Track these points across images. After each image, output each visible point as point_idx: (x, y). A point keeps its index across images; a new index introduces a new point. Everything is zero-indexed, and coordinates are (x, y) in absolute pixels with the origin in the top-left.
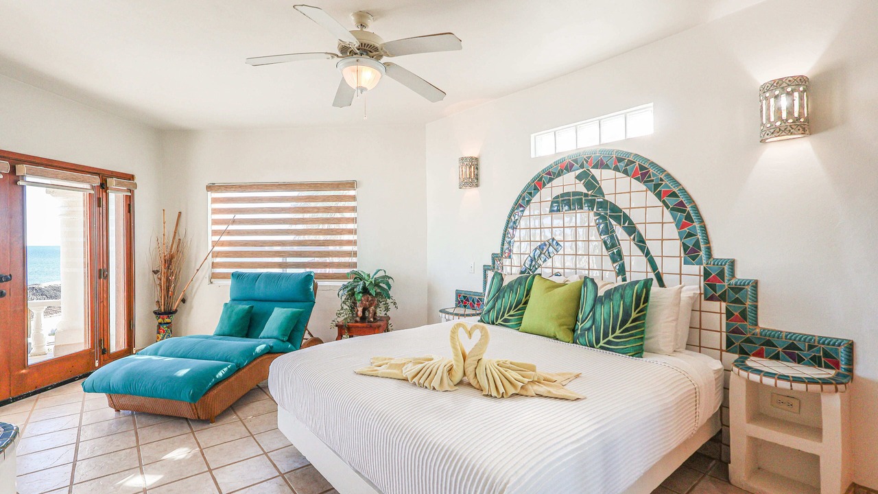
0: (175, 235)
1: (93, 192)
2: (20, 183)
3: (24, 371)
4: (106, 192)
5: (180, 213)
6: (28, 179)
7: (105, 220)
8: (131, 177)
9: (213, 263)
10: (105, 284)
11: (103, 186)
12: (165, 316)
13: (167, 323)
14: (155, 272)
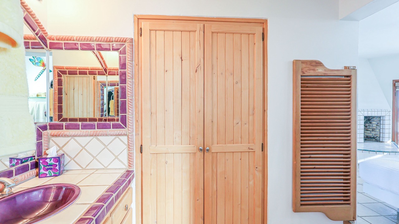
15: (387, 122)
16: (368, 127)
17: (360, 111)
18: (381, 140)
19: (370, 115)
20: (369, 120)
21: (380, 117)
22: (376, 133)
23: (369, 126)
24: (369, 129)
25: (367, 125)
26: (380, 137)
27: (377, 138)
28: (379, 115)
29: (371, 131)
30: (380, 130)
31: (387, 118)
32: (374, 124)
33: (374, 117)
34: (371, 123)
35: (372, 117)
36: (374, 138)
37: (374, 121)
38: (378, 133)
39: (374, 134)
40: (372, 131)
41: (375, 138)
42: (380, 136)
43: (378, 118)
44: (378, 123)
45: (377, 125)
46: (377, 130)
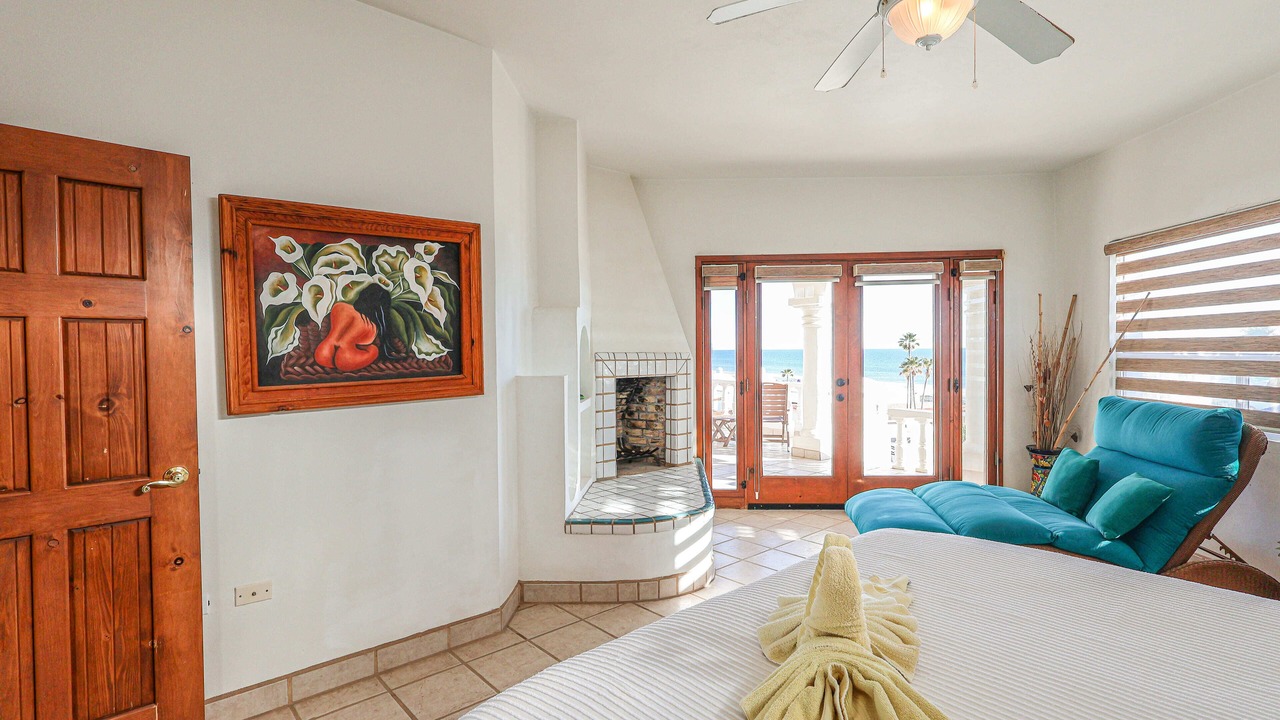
0: (1065, 334)
1: (938, 282)
2: (857, 284)
3: (860, 481)
4: (958, 279)
5: (1075, 296)
6: (866, 278)
7: (956, 316)
8: (998, 254)
9: (1118, 379)
10: (957, 399)
11: (955, 272)
12: (1039, 456)
13: (1043, 467)
14: (1028, 388)
15: (680, 397)
16: (636, 416)
17: (603, 360)
18: (668, 460)
19: (633, 373)
20: (639, 390)
21: (663, 380)
22: (656, 433)
23: (638, 410)
24: (640, 423)
25: (634, 409)
26: (664, 450)
27: (659, 451)
28: (661, 373)
29: (643, 429)
30: (664, 424)
31: (680, 382)
32: (650, 404)
33: (648, 380)
34: (642, 400)
35: (644, 381)
36: (649, 453)
37: (650, 394)
38: (661, 435)
39: (650, 440)
40: (647, 429)
41: (654, 453)
42: (665, 445)
43: (658, 384)
44: (659, 401)
45: (658, 407)
46: (659, 427)
